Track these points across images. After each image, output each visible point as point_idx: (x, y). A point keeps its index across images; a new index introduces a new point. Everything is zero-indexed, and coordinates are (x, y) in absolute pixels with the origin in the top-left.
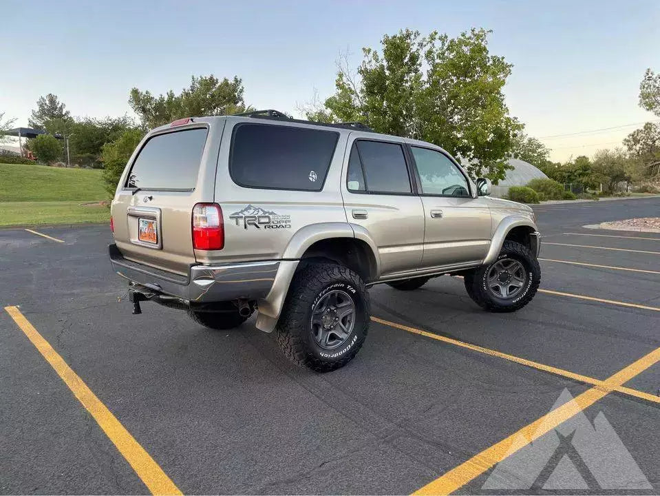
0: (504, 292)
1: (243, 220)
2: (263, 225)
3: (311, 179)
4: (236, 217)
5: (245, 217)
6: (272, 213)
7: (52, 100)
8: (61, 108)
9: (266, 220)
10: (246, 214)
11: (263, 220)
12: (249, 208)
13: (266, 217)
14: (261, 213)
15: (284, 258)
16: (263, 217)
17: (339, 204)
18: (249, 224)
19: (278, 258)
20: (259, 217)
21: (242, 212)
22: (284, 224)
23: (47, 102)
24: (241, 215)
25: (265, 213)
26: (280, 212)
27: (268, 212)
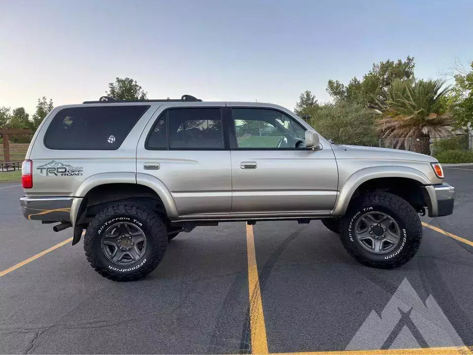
0: (378, 247)
1: (46, 170)
2: (61, 174)
3: (109, 141)
4: (41, 169)
5: (48, 168)
6: (69, 166)
7: (308, 94)
8: (313, 99)
9: (64, 170)
10: (49, 166)
11: (60, 170)
12: (52, 162)
13: (63, 168)
14: (60, 166)
15: (76, 196)
16: (61, 168)
17: (133, 158)
18: (50, 172)
19: (72, 195)
20: (58, 168)
21: (46, 165)
22: (77, 173)
23: (305, 96)
24: (45, 167)
25: (63, 165)
26: (75, 165)
27: (66, 165)
